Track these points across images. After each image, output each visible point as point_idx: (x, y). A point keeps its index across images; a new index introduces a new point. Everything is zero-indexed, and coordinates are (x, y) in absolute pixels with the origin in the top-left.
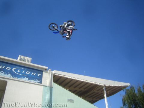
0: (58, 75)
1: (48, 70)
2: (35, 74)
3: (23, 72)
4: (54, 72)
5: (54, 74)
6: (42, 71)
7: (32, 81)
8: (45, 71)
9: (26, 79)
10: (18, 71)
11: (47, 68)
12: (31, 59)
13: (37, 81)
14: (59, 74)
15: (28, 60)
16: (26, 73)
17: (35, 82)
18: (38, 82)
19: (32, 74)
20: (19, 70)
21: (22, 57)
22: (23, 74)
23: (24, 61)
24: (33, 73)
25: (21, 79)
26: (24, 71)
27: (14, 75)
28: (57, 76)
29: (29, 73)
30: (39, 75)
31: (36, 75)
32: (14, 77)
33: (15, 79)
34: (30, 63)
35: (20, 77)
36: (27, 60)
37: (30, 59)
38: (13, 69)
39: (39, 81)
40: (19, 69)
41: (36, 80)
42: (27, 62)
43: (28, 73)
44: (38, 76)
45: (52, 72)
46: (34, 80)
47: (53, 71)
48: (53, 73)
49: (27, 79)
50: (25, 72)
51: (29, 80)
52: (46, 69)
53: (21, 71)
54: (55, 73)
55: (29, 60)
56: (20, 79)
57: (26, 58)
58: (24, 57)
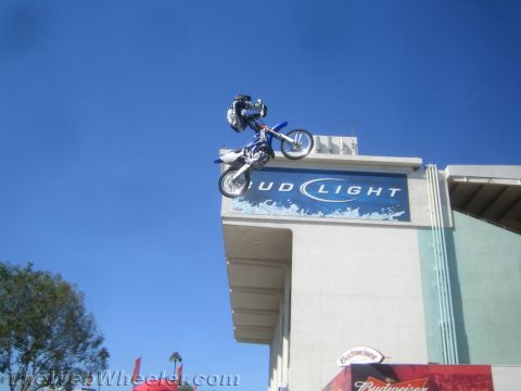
0: (465, 180)
1: (425, 168)
2: (379, 192)
3: (337, 192)
4: (448, 172)
5: (451, 178)
6: (404, 177)
7: (375, 215)
8: (413, 173)
9: (352, 214)
10: (321, 191)
11: (418, 161)
12: (355, 140)
13: (391, 216)
14: (468, 178)
15: (345, 146)
16: (349, 192)
17: (386, 219)
18: (394, 218)
19: (369, 193)
20: (322, 187)
21: (324, 140)
22: (339, 197)
23: (331, 152)
24: (371, 190)
25: (335, 216)
26: (340, 187)
27: (309, 206)
28: (463, 183)
29: (358, 192)
30: (394, 191)
31: (386, 194)
32: (308, 214)
33: (315, 217)
34: (355, 157)
35: (328, 209)
36: (343, 148)
37: (351, 141)
38: (303, 188)
39: (398, 214)
40: (323, 182)
41: (387, 212)
42: (341, 152)
43: (355, 190)
44: (393, 195)
45: (441, 172)
46: (380, 213)
47: (443, 169)
48: (447, 176)
49: (356, 211)
50: (344, 190)
51: (365, 216)
52: (416, 168)
53: (330, 187)
54: (453, 174)
55: (350, 146)
56: (329, 215)
57: (339, 141)
58: (330, 140)
